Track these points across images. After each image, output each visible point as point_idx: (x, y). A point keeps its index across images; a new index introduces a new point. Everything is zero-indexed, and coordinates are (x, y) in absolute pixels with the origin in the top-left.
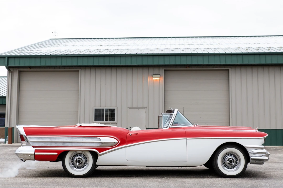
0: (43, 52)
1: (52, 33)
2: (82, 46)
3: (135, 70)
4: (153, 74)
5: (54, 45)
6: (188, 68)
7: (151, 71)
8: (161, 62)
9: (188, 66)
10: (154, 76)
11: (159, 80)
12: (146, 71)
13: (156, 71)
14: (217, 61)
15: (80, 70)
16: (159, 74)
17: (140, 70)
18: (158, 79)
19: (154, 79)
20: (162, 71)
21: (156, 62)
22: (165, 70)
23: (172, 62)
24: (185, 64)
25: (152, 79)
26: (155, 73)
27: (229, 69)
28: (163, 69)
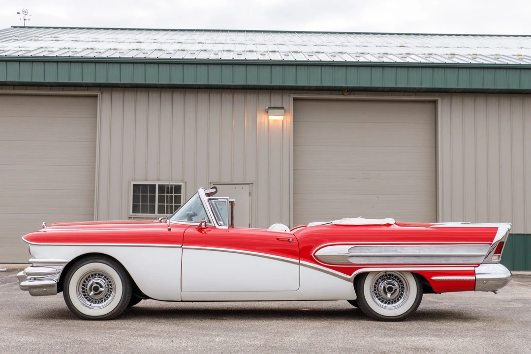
0: (9, 50)
1: (19, 13)
2: (96, 41)
3: (227, 97)
4: (269, 108)
5: (30, 39)
6: (346, 96)
7: (264, 100)
8: (290, 79)
9: (348, 91)
10: (270, 111)
11: (282, 121)
12: (251, 98)
13: (276, 100)
14: (414, 81)
15: (99, 93)
16: (283, 108)
17: (239, 97)
18: (281, 118)
19: (271, 118)
20: (288, 101)
21: (278, 79)
22: (295, 100)
23: (315, 79)
24: (343, 85)
25: (266, 119)
26: (272, 106)
27: (437, 100)
28: (293, 96)
